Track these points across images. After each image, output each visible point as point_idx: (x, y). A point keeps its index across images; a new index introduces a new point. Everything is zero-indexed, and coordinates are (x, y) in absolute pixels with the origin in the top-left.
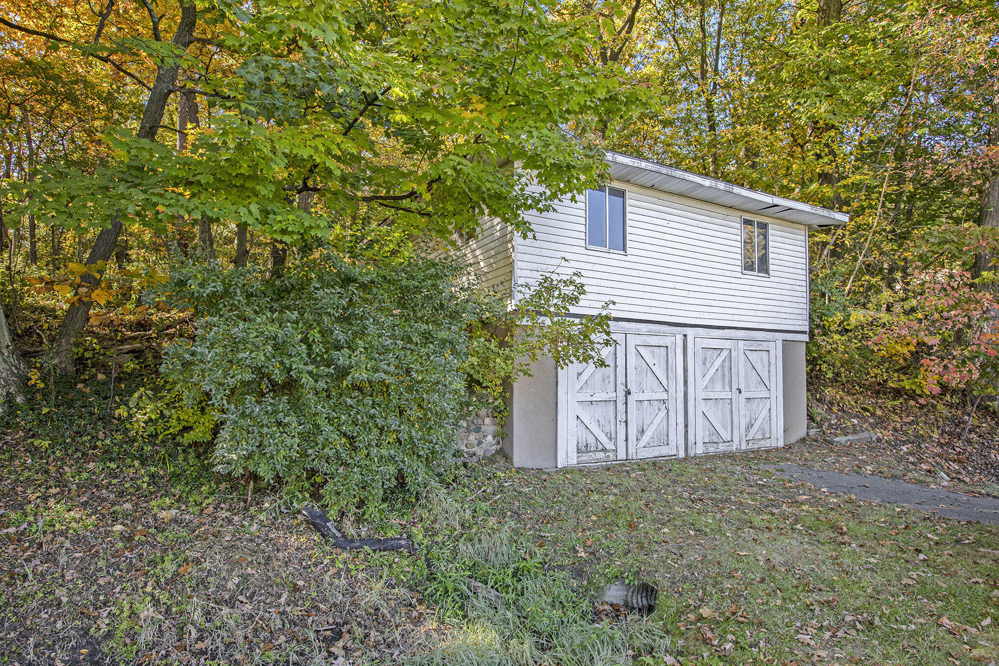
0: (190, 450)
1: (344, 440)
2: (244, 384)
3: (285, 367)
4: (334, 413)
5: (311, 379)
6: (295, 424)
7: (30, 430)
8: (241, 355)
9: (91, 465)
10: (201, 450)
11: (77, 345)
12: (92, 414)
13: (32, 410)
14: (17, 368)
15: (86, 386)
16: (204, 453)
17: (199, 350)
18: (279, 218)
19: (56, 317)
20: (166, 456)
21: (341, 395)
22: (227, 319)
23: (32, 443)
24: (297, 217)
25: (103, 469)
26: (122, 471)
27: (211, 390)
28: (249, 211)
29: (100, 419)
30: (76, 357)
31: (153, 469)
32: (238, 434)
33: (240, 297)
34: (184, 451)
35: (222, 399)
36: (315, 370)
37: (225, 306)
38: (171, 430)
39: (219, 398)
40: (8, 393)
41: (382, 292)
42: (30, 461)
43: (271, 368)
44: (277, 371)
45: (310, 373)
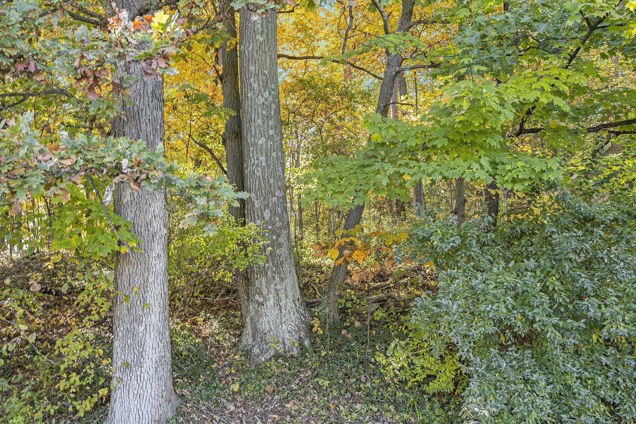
0: (434, 399)
1: (603, 407)
2: (487, 336)
3: (527, 319)
4: (586, 373)
5: (557, 333)
6: (543, 383)
7: (315, 370)
8: (483, 307)
9: (358, 406)
10: (444, 400)
11: (341, 297)
12: (355, 358)
13: (315, 352)
14: (304, 317)
15: (348, 332)
16: (446, 403)
17: (444, 302)
18: (508, 167)
19: (322, 273)
20: (416, 404)
21: (592, 351)
22: (465, 271)
23: (318, 382)
24: (527, 162)
25: (367, 411)
26: (381, 415)
27: (458, 343)
28: (481, 165)
29: (361, 363)
30: (340, 307)
31: (406, 416)
32: (486, 389)
33: (476, 248)
34: (429, 400)
35: (468, 351)
36: (561, 323)
37: (462, 258)
38: (417, 378)
39: (465, 350)
40: (300, 338)
41: (628, 229)
42: (317, 398)
43: (513, 320)
44: (519, 323)
45: (555, 326)
